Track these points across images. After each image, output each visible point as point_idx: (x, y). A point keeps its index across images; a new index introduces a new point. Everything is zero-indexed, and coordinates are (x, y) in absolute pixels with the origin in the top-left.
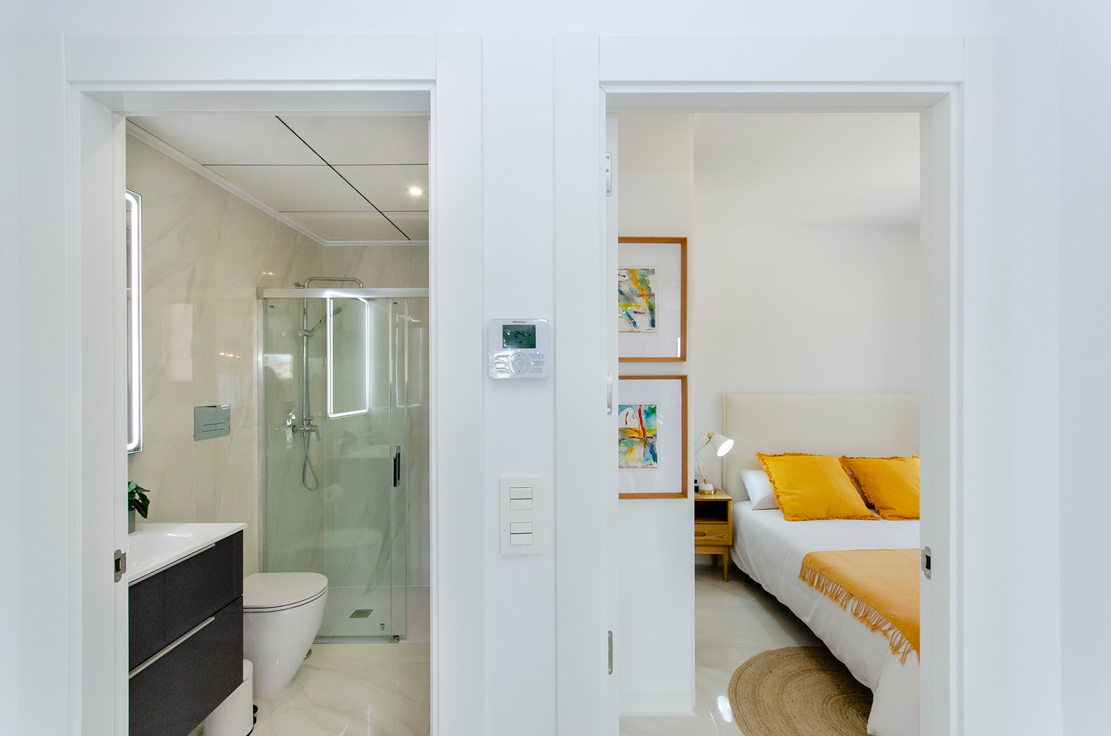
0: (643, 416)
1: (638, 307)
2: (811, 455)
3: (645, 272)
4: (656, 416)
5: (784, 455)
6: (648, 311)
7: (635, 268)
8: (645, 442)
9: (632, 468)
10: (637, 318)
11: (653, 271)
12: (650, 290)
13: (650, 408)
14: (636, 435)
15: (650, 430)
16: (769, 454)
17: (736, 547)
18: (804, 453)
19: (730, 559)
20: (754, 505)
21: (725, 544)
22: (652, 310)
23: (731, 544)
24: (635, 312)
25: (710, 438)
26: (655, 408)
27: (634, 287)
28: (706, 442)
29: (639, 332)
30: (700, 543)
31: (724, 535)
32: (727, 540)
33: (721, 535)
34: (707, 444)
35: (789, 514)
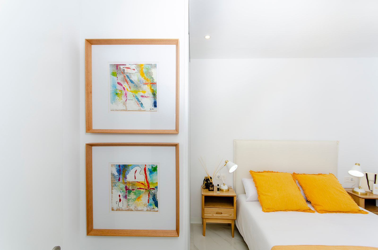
0: (148, 173)
1: (144, 92)
2: (277, 172)
3: (149, 66)
4: (157, 173)
5: (263, 172)
6: (152, 96)
7: (141, 63)
8: (149, 193)
9: (139, 211)
10: (143, 100)
11: (155, 66)
12: (153, 79)
13: (152, 167)
14: (142, 187)
15: (152, 183)
16: (256, 171)
17: (238, 220)
18: (274, 171)
19: (235, 226)
20: (248, 199)
21: (233, 218)
22: (154, 94)
23: (235, 218)
24: (142, 96)
25: (226, 163)
26: (156, 167)
27: (142, 78)
28: (224, 165)
29: (145, 111)
30: (219, 218)
31: (232, 214)
32: (233, 216)
33: (230, 214)
34: (225, 166)
35: (265, 207)
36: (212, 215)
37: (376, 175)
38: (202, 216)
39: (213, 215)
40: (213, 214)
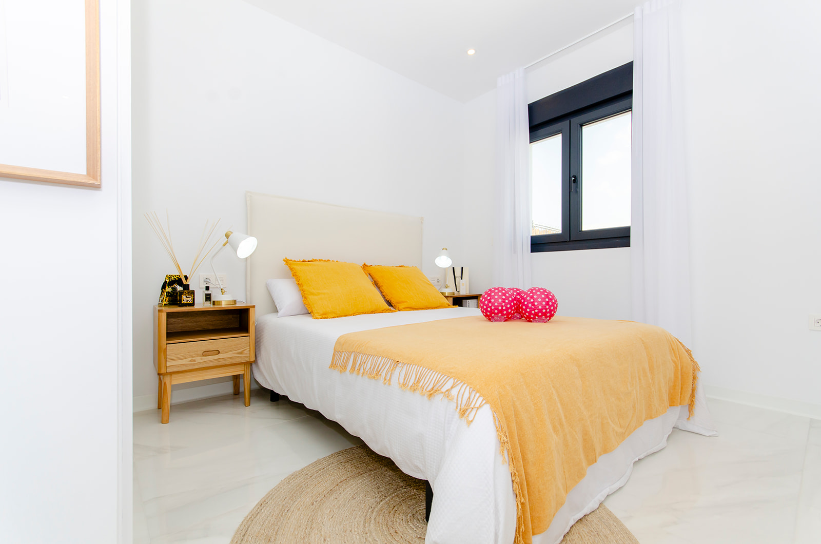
5: (312, 261)
17: (260, 362)
19: (253, 377)
20: (282, 312)
21: (247, 360)
23: (253, 359)
25: (227, 236)
28: (224, 242)
30: (211, 364)
31: (244, 350)
32: (248, 356)
33: (240, 351)
34: (224, 245)
35: (318, 313)
36: (191, 361)
37: (462, 268)
38: (160, 368)
39: (194, 361)
40: (194, 359)
